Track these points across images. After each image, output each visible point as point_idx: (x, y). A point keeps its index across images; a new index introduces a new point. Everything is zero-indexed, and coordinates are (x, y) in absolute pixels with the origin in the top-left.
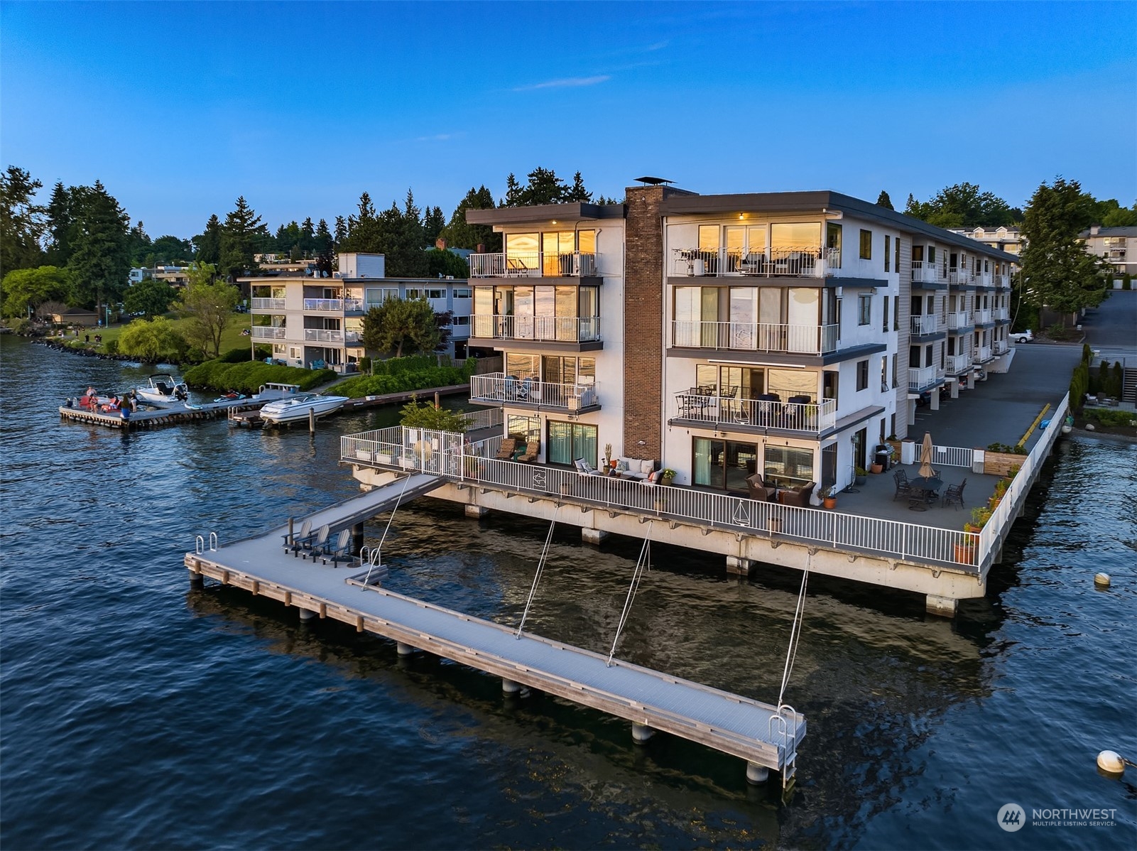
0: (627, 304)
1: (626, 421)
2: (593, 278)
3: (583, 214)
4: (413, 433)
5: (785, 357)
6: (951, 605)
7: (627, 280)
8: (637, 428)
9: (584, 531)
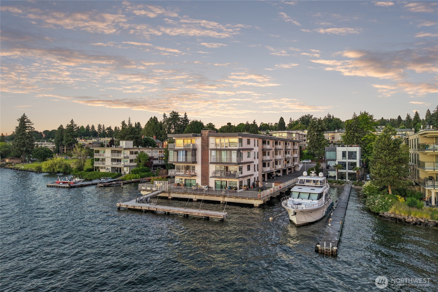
0: (202, 154)
1: (202, 178)
2: (195, 149)
3: (193, 136)
4: (156, 182)
5: (231, 164)
6: (258, 205)
7: (202, 149)
8: (204, 179)
9: (193, 199)
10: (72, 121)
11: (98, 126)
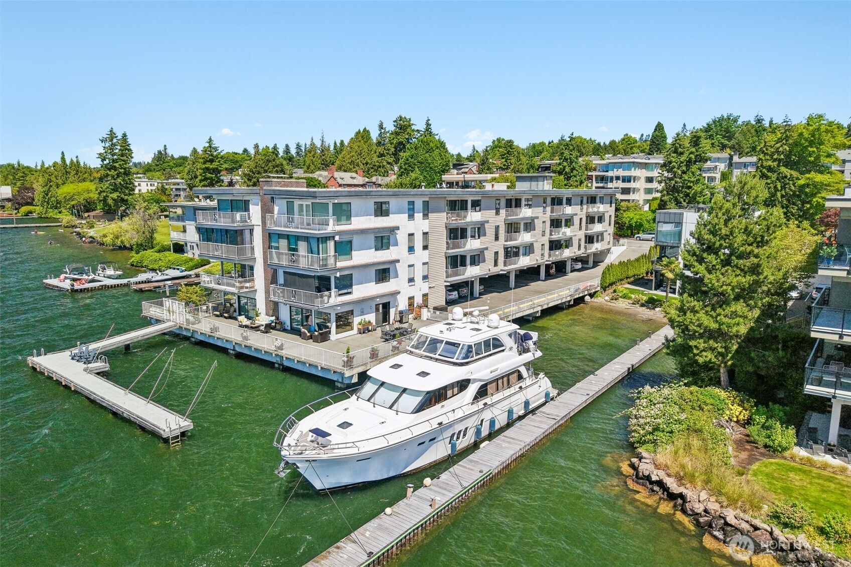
0: (263, 239)
1: (266, 297)
6: (343, 386)
7: (262, 227)
9: (229, 351)
10: (210, 140)
11: (295, 146)
